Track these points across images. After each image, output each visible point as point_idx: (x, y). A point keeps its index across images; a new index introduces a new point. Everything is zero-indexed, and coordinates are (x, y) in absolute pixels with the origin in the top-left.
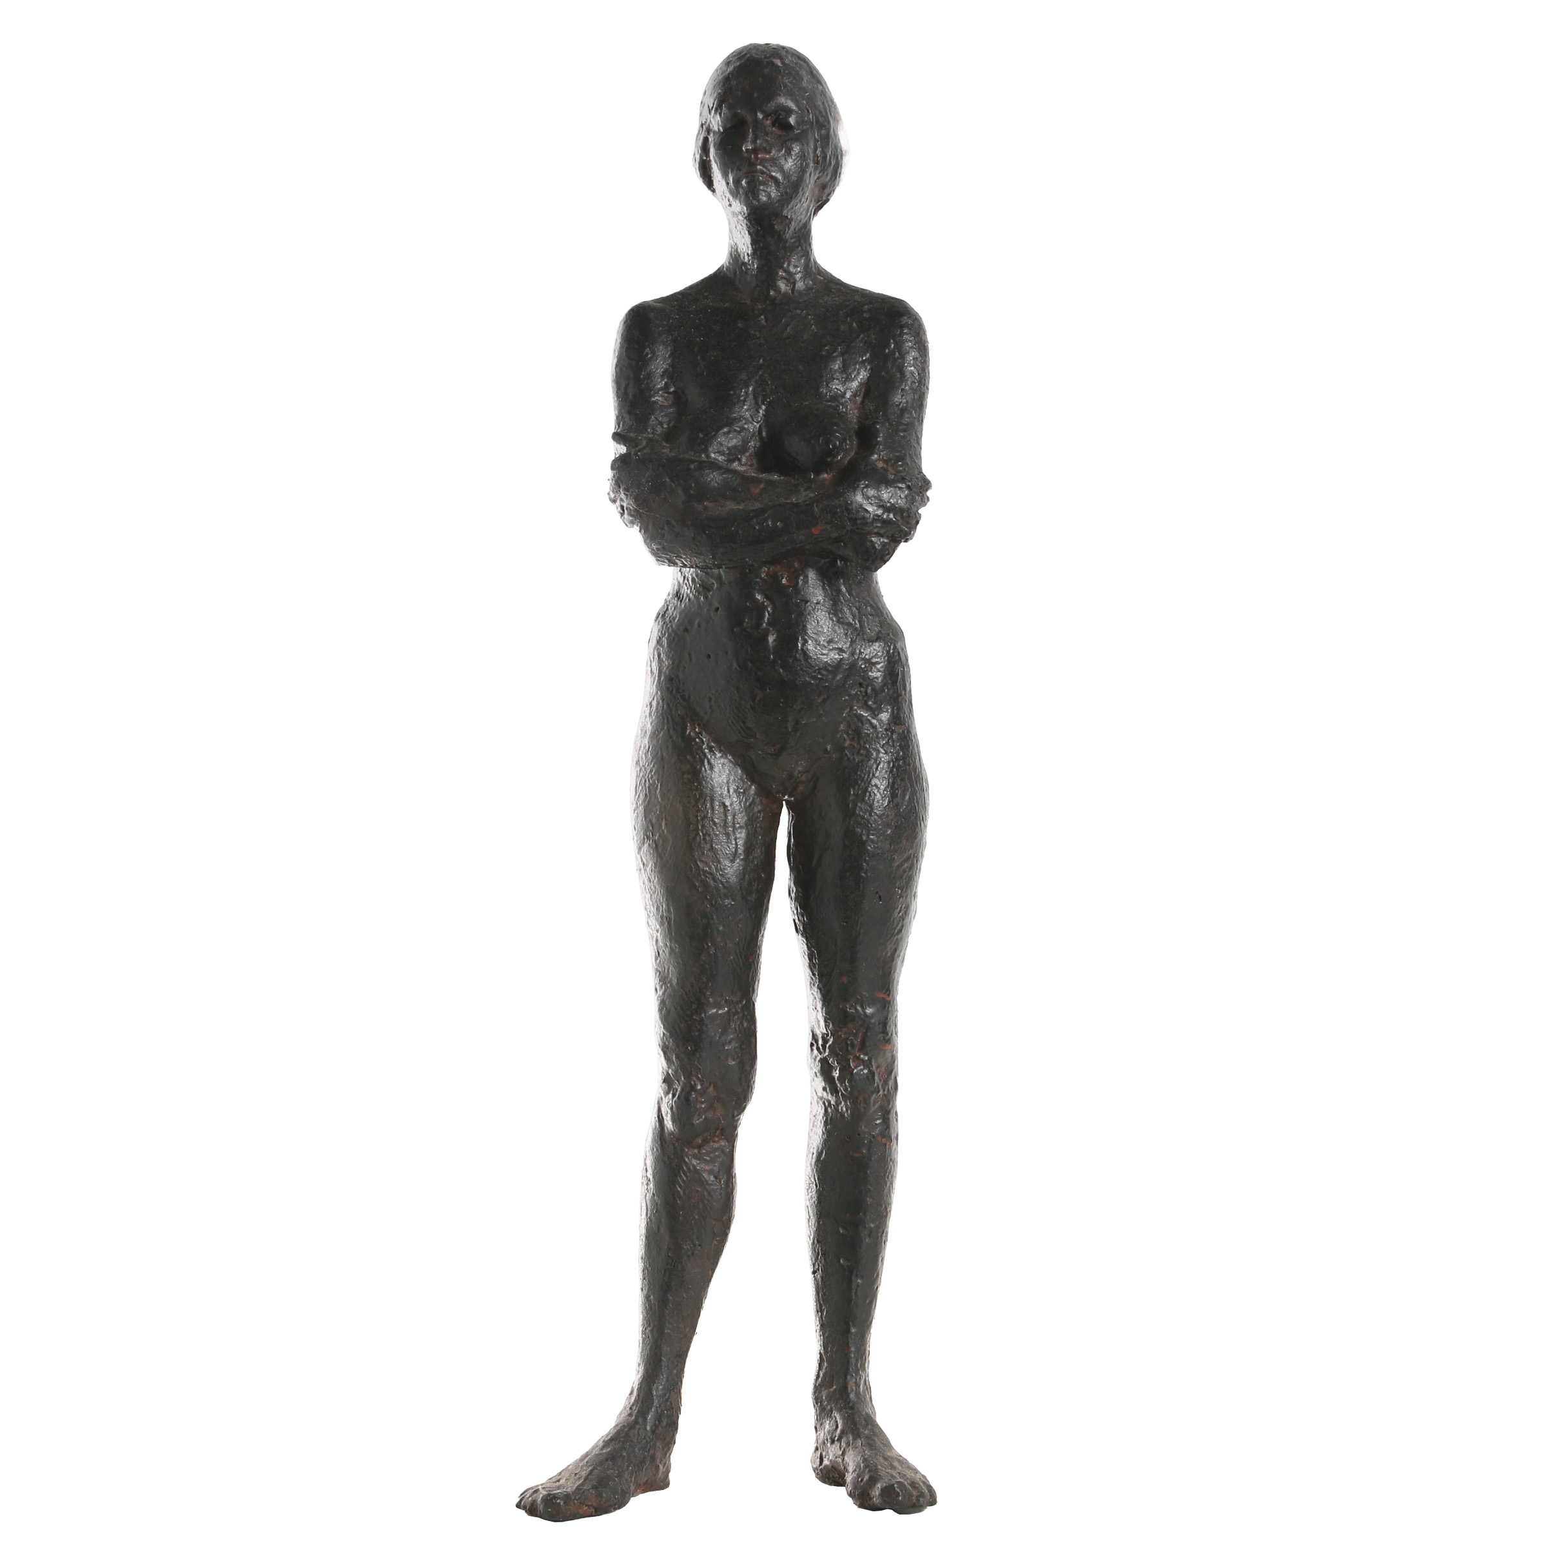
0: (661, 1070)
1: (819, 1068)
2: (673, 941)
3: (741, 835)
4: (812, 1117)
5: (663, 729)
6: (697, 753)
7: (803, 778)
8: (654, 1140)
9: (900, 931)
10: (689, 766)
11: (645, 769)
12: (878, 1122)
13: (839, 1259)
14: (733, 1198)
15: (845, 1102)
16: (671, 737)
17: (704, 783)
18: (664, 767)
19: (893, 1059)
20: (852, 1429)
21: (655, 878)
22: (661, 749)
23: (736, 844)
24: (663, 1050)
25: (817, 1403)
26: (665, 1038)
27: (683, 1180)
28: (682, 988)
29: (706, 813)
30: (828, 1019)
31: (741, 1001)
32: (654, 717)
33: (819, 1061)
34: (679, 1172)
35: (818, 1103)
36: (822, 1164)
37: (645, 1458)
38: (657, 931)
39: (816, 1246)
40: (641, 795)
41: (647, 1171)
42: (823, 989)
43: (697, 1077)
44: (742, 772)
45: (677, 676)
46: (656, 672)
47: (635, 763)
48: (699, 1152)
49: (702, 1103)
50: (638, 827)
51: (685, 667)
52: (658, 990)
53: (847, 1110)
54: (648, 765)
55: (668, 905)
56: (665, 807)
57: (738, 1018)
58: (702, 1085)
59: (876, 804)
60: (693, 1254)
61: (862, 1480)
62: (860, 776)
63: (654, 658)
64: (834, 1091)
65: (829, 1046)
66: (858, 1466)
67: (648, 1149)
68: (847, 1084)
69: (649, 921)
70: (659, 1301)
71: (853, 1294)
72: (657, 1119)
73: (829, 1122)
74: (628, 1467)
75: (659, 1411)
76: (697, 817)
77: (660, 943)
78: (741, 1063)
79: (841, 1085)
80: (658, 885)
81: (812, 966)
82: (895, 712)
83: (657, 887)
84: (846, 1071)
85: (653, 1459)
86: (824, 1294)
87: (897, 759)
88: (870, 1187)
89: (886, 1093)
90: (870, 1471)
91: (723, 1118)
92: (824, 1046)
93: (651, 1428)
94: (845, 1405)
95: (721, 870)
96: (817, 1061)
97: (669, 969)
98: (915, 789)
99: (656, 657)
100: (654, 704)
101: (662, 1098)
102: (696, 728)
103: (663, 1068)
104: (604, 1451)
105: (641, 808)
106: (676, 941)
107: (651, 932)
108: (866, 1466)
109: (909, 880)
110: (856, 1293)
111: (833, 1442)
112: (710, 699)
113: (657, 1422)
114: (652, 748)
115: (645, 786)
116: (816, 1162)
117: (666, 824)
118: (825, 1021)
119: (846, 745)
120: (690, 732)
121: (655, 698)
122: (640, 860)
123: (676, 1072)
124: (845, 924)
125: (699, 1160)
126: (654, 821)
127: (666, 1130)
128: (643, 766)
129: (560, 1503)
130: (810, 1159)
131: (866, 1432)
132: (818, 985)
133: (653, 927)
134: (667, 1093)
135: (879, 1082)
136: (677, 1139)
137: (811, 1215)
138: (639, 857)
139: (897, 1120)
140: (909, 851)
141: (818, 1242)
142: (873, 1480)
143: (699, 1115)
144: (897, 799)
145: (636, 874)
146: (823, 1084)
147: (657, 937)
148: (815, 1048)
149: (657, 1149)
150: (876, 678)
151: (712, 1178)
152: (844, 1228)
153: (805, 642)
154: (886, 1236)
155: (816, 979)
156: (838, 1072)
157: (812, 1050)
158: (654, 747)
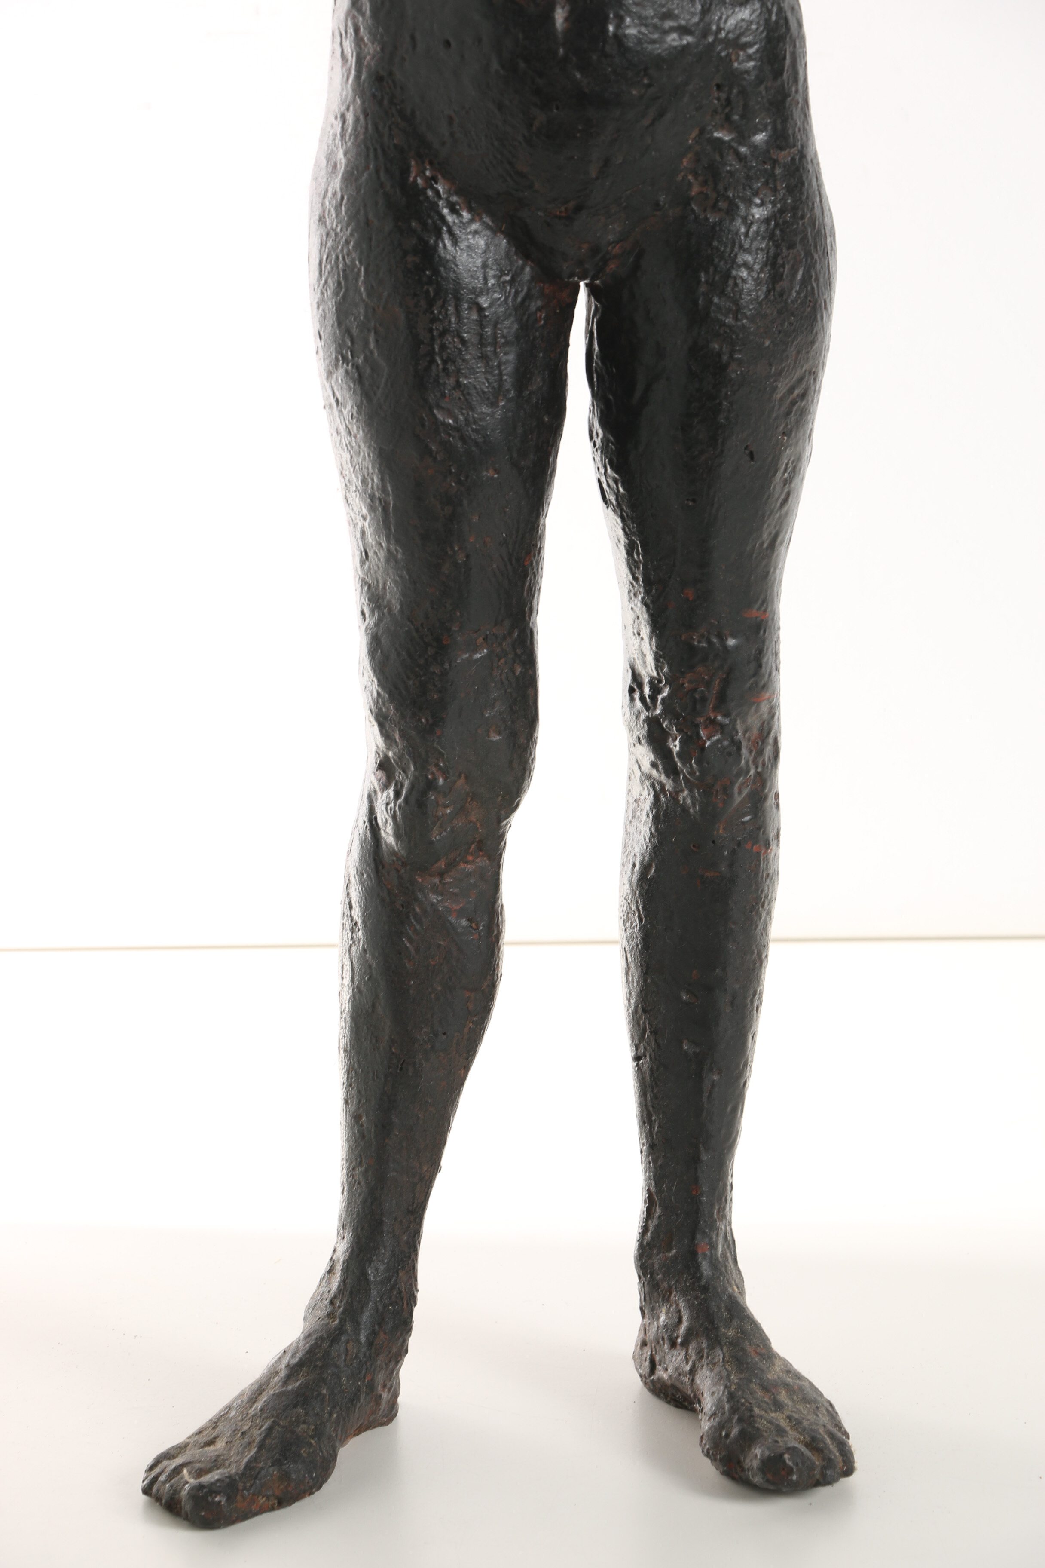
0: (374, 749)
1: (644, 731)
2: (393, 542)
3: (509, 357)
4: (632, 801)
5: (367, 167)
6: (429, 216)
7: (617, 250)
8: (363, 859)
9: (786, 500)
10: (414, 241)
11: (336, 234)
12: (747, 818)
13: (681, 1043)
14: (499, 950)
15: (691, 791)
16: (382, 185)
17: (442, 269)
18: (370, 239)
19: (773, 713)
20: (706, 1328)
21: (358, 431)
22: (365, 206)
23: (501, 374)
24: (377, 720)
25: (645, 1275)
26: (380, 701)
27: (415, 930)
28: (409, 619)
29: (446, 323)
30: (660, 656)
31: (510, 633)
32: (349, 144)
33: (644, 721)
34: (408, 917)
35: (642, 783)
36: (650, 885)
37: (358, 1389)
38: (364, 518)
39: (641, 1017)
40: (330, 280)
41: (351, 907)
42: (651, 606)
43: (437, 765)
44: (508, 243)
45: (391, 74)
46: (352, 61)
47: (317, 217)
48: (440, 881)
49: (447, 806)
50: (326, 334)
51: (404, 59)
52: (367, 616)
53: (694, 804)
54: (341, 230)
55: (382, 480)
56: (374, 309)
57: (506, 662)
58: (445, 779)
59: (746, 298)
60: (433, 1047)
61: (727, 1436)
62: (717, 248)
63: (346, 32)
64: (671, 770)
65: (663, 699)
66: (719, 1405)
67: (353, 871)
68: (694, 765)
69: (348, 494)
70: (376, 1126)
71: (705, 1099)
72: (367, 823)
73: (662, 818)
74: (331, 1414)
75: (380, 1307)
76: (431, 330)
77: (370, 539)
78: (513, 735)
79: (684, 764)
80: (365, 443)
81: (632, 565)
82: (779, 126)
83: (362, 445)
84: (691, 741)
85: (371, 1387)
86: (655, 1097)
87: (782, 211)
88: (733, 926)
89: (759, 770)
90: (740, 1420)
91: (481, 825)
92: (653, 698)
93: (367, 1338)
94: (693, 1283)
95: (475, 423)
96: (641, 720)
97: (385, 584)
98: (812, 258)
99: (351, 30)
100: (350, 117)
101: (375, 792)
102: (426, 169)
103: (377, 747)
104: (290, 1387)
105: (331, 304)
106: (398, 542)
107: (353, 516)
108: (734, 1410)
109: (801, 415)
110: (709, 1097)
111: (673, 1345)
112: (451, 120)
113: (376, 1327)
114: (348, 199)
115: (338, 267)
116: (638, 881)
117: (377, 341)
118: (657, 658)
119: (693, 193)
120: (415, 177)
121: (351, 108)
122: (331, 393)
123: (401, 757)
124: (690, 504)
125: (442, 895)
126: (355, 331)
127: (384, 846)
128: (332, 228)
129: (220, 1502)
130: (629, 873)
131: (731, 1333)
132: (643, 599)
133: (355, 509)
134: (386, 786)
135: (748, 755)
136: (403, 863)
137: (632, 965)
138: (328, 386)
139: (777, 806)
140: (802, 367)
141: (644, 1011)
142: (749, 1437)
143: (441, 826)
144: (781, 283)
145: (324, 414)
146: (652, 757)
147: (363, 527)
148: (637, 696)
149: (369, 876)
150: (747, 72)
151: (464, 922)
152: (688, 992)
153: (620, 20)
154: (760, 998)
155: (640, 586)
156: (677, 743)
157: (632, 699)
158: (352, 201)
